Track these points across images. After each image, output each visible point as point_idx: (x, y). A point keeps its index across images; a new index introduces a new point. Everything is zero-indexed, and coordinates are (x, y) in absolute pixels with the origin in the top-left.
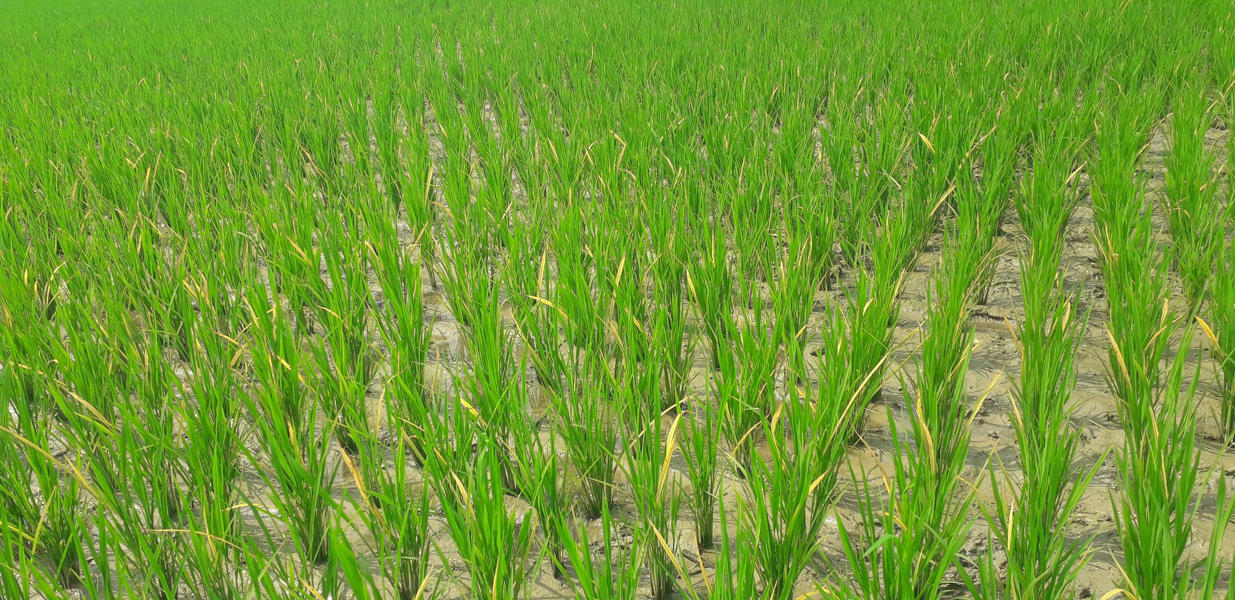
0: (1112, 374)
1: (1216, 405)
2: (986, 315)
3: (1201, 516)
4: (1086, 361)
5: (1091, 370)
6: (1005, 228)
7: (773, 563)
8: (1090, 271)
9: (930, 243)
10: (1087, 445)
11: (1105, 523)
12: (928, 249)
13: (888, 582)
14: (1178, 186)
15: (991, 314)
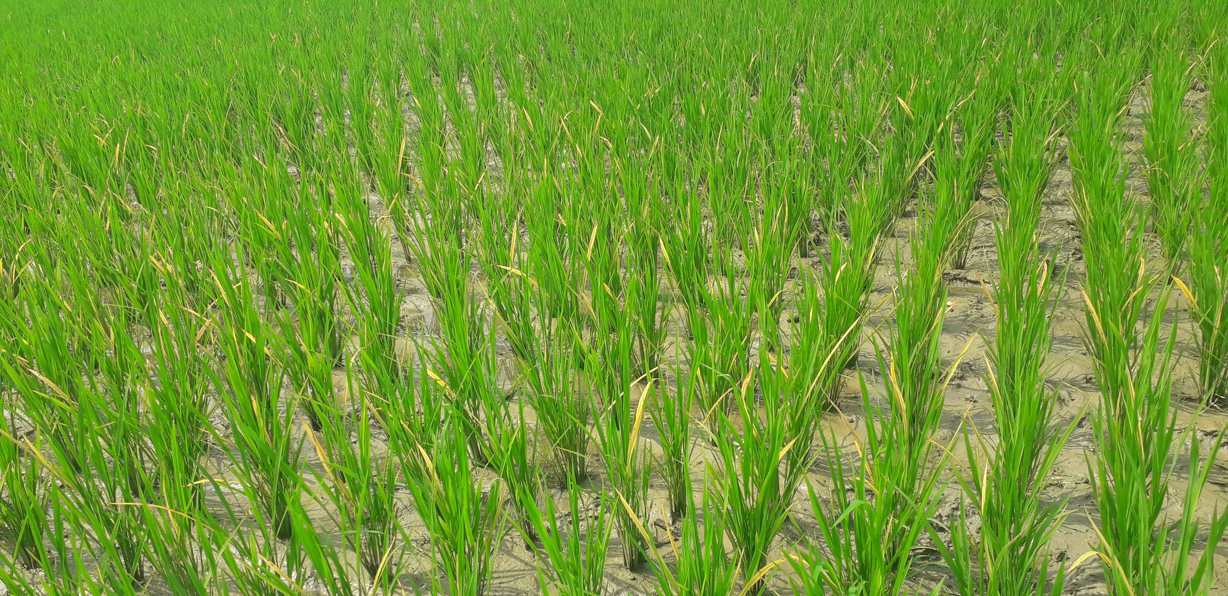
0: (1090, 335)
1: (1195, 365)
2: (964, 279)
3: (1179, 477)
4: (1065, 323)
5: (1070, 332)
6: (984, 192)
7: (745, 530)
8: (1069, 234)
9: (908, 208)
10: (1065, 408)
11: (1083, 486)
12: (906, 215)
13: (860, 548)
14: (1156, 147)
15: (969, 278)
